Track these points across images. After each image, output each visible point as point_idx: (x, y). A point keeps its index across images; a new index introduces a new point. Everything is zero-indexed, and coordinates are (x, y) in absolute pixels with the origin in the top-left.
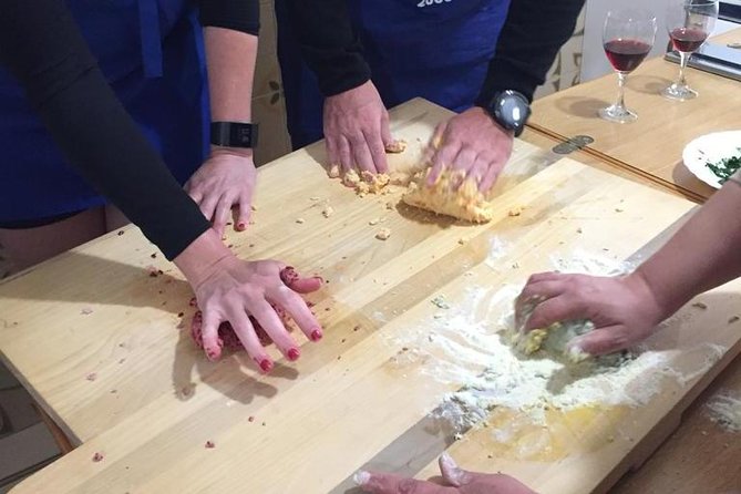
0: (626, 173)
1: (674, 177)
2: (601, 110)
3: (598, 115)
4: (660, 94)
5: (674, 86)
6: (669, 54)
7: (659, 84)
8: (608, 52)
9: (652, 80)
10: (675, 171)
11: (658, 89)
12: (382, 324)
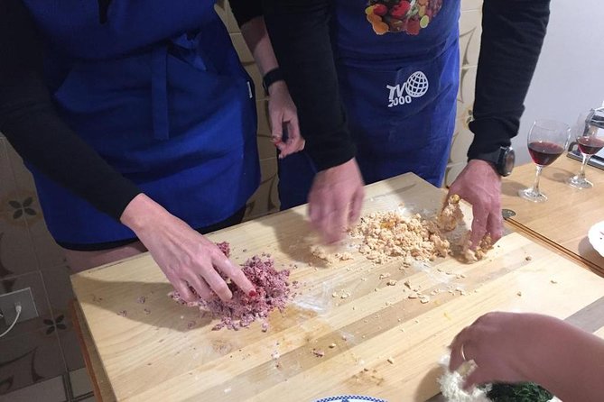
0: (541, 242)
1: (579, 250)
2: (520, 191)
3: (518, 195)
4: (564, 182)
5: (576, 178)
6: (570, 153)
7: (563, 175)
8: (530, 150)
9: (559, 171)
10: (580, 245)
11: (564, 178)
12: (352, 345)
